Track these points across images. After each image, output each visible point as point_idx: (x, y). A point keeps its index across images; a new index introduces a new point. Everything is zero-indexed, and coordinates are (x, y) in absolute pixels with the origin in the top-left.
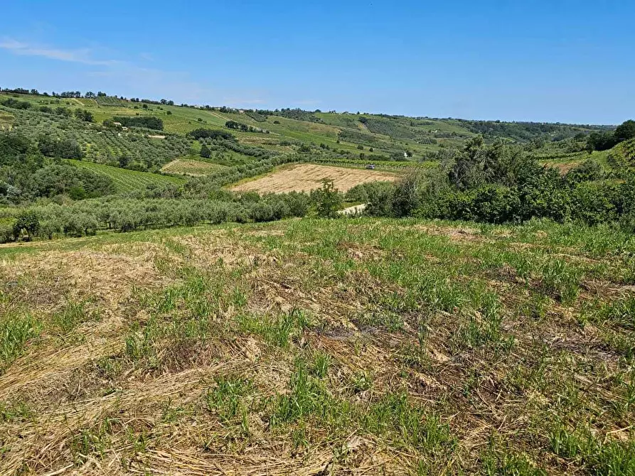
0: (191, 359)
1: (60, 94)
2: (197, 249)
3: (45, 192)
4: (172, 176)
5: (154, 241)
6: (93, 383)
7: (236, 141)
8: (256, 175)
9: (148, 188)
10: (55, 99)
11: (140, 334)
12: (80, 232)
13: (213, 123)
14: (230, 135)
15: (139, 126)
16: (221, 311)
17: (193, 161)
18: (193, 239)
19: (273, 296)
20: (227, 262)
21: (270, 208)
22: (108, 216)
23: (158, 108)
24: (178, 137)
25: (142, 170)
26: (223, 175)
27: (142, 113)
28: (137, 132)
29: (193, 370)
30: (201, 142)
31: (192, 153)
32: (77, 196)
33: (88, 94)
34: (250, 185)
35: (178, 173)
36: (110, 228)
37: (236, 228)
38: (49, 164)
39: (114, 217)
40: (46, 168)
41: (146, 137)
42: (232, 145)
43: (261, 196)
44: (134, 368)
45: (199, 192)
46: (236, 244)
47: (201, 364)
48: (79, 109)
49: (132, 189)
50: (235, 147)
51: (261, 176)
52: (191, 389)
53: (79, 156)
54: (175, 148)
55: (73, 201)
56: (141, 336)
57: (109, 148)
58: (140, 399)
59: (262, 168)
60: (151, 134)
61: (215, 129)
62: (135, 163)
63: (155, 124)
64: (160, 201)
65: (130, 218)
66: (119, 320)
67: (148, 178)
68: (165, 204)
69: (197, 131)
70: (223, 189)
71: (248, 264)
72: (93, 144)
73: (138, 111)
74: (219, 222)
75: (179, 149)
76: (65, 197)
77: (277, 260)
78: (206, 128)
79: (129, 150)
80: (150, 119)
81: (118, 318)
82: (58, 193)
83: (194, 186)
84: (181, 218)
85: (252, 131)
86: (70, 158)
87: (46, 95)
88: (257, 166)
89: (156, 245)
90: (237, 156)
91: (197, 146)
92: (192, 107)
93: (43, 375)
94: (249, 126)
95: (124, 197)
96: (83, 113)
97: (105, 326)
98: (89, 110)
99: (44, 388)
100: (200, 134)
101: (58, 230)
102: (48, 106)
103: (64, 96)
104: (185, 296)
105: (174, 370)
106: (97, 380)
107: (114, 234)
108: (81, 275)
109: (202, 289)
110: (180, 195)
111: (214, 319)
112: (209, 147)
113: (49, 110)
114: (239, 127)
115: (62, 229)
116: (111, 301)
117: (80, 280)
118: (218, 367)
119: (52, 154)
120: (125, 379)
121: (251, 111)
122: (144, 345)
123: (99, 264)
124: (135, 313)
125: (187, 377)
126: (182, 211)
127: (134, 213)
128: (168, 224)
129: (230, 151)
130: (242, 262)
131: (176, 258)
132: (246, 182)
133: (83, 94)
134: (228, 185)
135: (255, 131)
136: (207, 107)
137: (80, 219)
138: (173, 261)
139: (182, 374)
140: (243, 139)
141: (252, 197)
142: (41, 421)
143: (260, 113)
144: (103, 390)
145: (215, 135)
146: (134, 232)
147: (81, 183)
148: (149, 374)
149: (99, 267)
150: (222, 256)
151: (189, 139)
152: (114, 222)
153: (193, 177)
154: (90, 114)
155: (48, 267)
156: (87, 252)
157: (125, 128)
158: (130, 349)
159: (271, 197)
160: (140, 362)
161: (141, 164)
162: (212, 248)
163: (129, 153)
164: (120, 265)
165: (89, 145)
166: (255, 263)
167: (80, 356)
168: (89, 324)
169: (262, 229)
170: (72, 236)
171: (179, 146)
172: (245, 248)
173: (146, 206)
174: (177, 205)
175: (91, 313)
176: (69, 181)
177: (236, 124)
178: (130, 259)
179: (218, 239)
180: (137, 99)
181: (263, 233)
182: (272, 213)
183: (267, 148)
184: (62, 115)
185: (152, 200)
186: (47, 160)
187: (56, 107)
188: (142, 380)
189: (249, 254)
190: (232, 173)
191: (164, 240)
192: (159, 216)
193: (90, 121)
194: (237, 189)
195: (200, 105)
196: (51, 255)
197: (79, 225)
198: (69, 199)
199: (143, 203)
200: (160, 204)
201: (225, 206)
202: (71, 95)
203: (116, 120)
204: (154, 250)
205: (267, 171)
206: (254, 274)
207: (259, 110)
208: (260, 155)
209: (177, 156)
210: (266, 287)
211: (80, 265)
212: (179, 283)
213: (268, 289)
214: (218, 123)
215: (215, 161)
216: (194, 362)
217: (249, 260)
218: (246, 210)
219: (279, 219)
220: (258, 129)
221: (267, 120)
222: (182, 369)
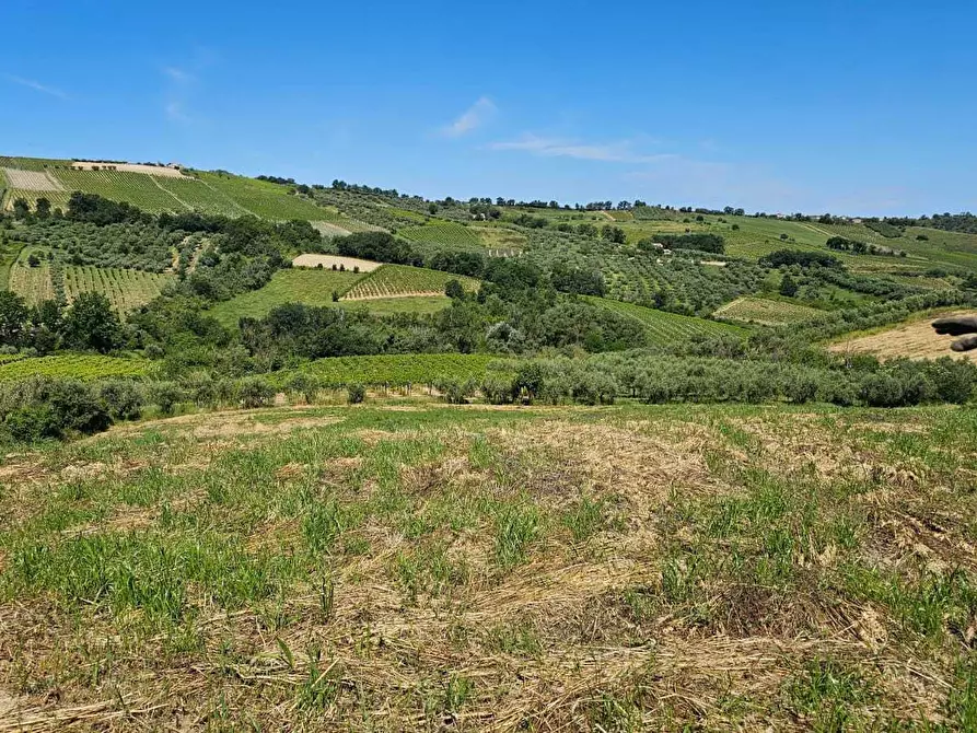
0: (761, 620)
1: (585, 206)
2: (770, 442)
3: (553, 340)
4: (731, 324)
5: (699, 422)
6: (612, 624)
7: (845, 270)
8: (875, 325)
9: (693, 341)
10: (578, 213)
11: (681, 563)
12: (594, 398)
13: (804, 241)
14: (833, 260)
15: (688, 247)
16: (813, 551)
17: (766, 302)
18: (763, 425)
19: (910, 541)
20: (823, 469)
21: (899, 383)
22: (633, 379)
23: (720, 220)
24: (746, 263)
25: (687, 313)
26: (816, 324)
27: (695, 228)
28: (685, 256)
29: (764, 640)
30: (783, 272)
31: (767, 289)
32: (594, 347)
33: (621, 204)
34: (863, 343)
35: (741, 319)
36: (634, 396)
37: (835, 413)
38: (562, 302)
39: (640, 380)
40: (558, 307)
41: (696, 264)
42: (835, 276)
43: (882, 361)
44: (671, 615)
45: (772, 350)
46: (839, 441)
47: (778, 632)
48: (608, 226)
49: (669, 341)
50: (840, 278)
51: (885, 328)
52: (763, 671)
53: (600, 291)
54: (740, 281)
55: (586, 354)
56: (684, 567)
57: (643, 279)
58: (683, 665)
59: (888, 315)
60: (704, 259)
61: (810, 250)
62: (678, 303)
63: (711, 245)
64: (709, 361)
65: (663, 384)
66: (650, 537)
67: (696, 326)
68: (717, 367)
69: (778, 255)
70: (814, 347)
71: (861, 477)
72: (621, 274)
73: (690, 226)
74: (803, 401)
75: (746, 282)
76: (577, 348)
77: (916, 478)
78: (793, 249)
79: (670, 283)
80: (707, 236)
81: (650, 533)
82: (569, 343)
83: (765, 340)
84: (741, 389)
85: (873, 252)
86: (589, 294)
87: (567, 207)
88: (879, 311)
89: (705, 428)
90: (842, 295)
91: (776, 277)
92: (774, 216)
93: (548, 595)
94: (869, 245)
95: (655, 352)
96: (612, 231)
97: (632, 541)
98: (620, 227)
99: (550, 615)
100: (781, 259)
101: (566, 393)
102: (568, 223)
103: (590, 208)
104: (752, 516)
105: (733, 632)
106: (618, 620)
107: (639, 405)
108: (598, 460)
109: (781, 509)
110: (741, 353)
111: (801, 563)
112: (796, 280)
113: (569, 229)
114: (851, 247)
115: (571, 392)
116: (640, 505)
117: (597, 468)
118: (809, 644)
119: (567, 288)
120: (660, 629)
121: (875, 220)
122: (687, 583)
123: (623, 448)
124: (675, 530)
125: (755, 648)
126: (744, 378)
127: (670, 376)
128: (720, 398)
129: (831, 286)
130: (850, 472)
131: (737, 453)
132: (855, 337)
133: (615, 205)
134: (822, 342)
135: (878, 253)
136: (799, 216)
137: (595, 380)
138: (731, 457)
139: (747, 642)
140: (854, 266)
141: (864, 363)
142: (546, 661)
143: (893, 222)
144: (627, 638)
145: (806, 260)
146: (668, 406)
147: (600, 329)
148: (694, 629)
149: (622, 453)
150: (814, 458)
151: (763, 267)
152: (641, 388)
153: (764, 326)
154: (621, 232)
155: (556, 444)
156: (605, 429)
157: (667, 252)
158: (668, 585)
159: (902, 364)
160: (681, 607)
161: (686, 305)
162: (795, 444)
163: (670, 287)
164: (652, 454)
165: (615, 276)
166: (874, 478)
167: (596, 580)
168: (610, 534)
169: (883, 420)
170: (582, 402)
171: (746, 278)
172: (855, 449)
173: (689, 368)
174: (736, 368)
175: (611, 518)
176: (585, 326)
177: (846, 243)
178: (666, 445)
179: (805, 430)
180: (690, 208)
181: (888, 427)
182: (900, 393)
183: (899, 281)
184: (585, 235)
185: (697, 359)
186: (560, 296)
187: (577, 224)
188: (684, 636)
189: (862, 462)
190: (832, 322)
191: (716, 422)
192: (707, 384)
193: (621, 243)
194: (838, 348)
195: (785, 214)
196: (561, 428)
197: (593, 389)
198: (582, 351)
199: (684, 363)
200: (710, 365)
201: (814, 375)
202: (599, 206)
203: (656, 239)
204: (702, 436)
205: (896, 320)
206: (870, 496)
207: (890, 217)
208: (885, 293)
209: (742, 293)
210: (896, 523)
211: (597, 447)
212: (742, 495)
213: (900, 527)
214: (814, 241)
215: (804, 302)
216: (768, 626)
217: (862, 471)
218: (851, 384)
219: (915, 404)
220: (885, 249)
221: (905, 234)
222: (747, 634)
